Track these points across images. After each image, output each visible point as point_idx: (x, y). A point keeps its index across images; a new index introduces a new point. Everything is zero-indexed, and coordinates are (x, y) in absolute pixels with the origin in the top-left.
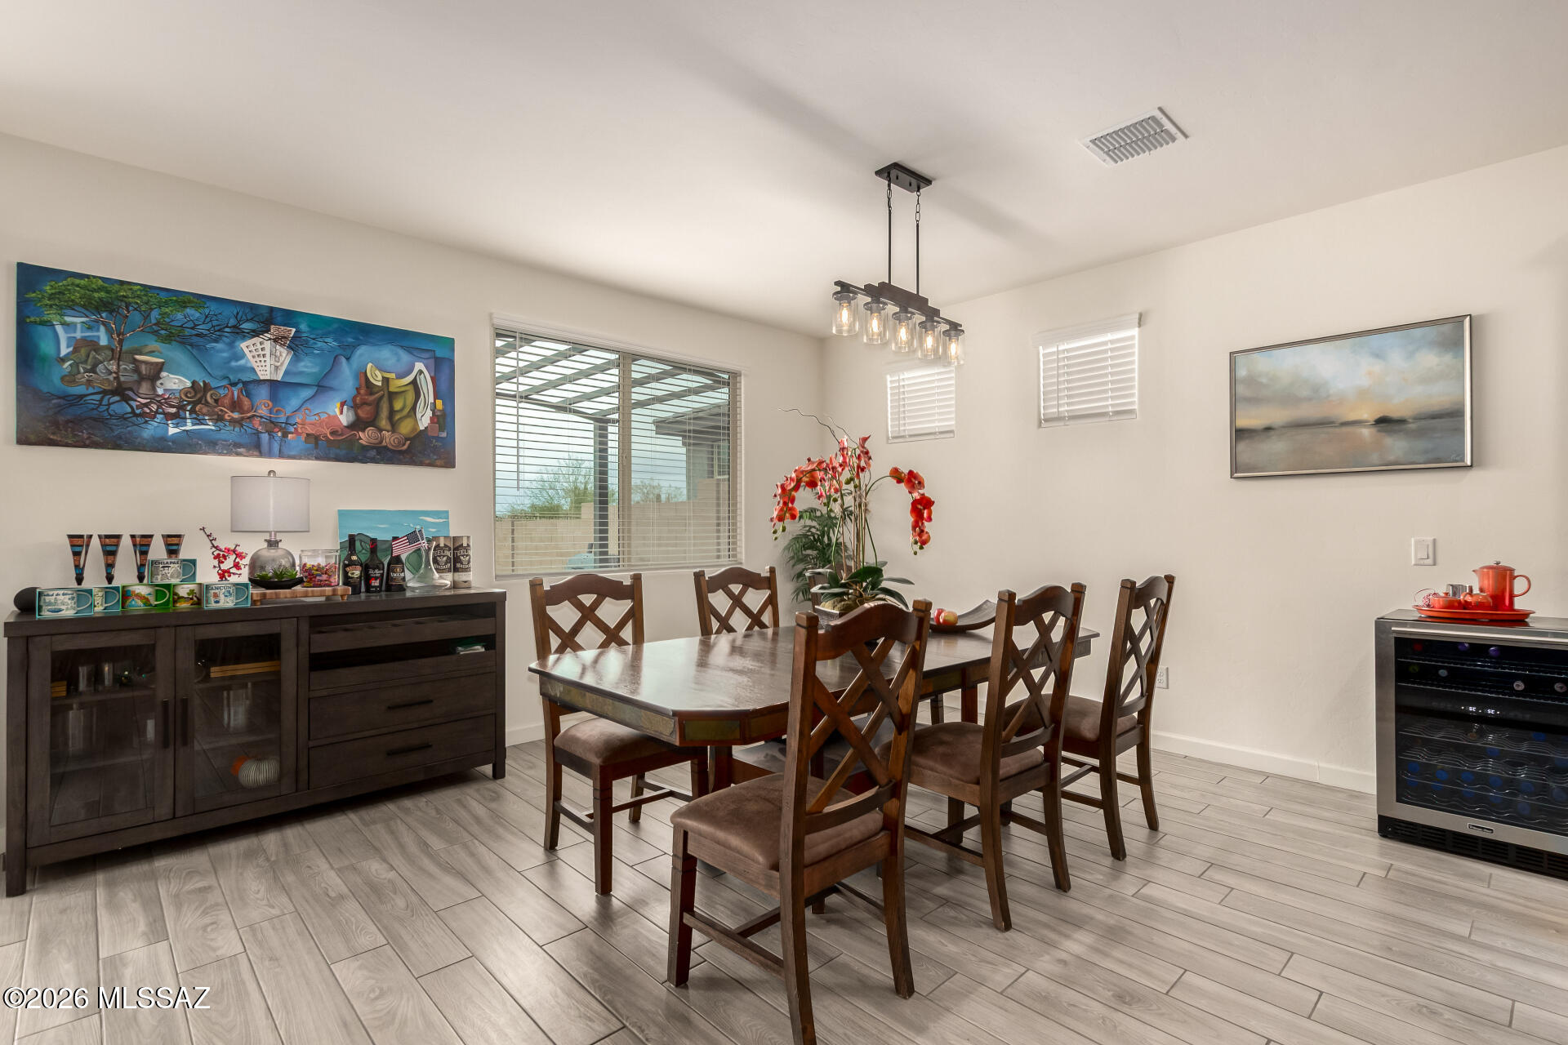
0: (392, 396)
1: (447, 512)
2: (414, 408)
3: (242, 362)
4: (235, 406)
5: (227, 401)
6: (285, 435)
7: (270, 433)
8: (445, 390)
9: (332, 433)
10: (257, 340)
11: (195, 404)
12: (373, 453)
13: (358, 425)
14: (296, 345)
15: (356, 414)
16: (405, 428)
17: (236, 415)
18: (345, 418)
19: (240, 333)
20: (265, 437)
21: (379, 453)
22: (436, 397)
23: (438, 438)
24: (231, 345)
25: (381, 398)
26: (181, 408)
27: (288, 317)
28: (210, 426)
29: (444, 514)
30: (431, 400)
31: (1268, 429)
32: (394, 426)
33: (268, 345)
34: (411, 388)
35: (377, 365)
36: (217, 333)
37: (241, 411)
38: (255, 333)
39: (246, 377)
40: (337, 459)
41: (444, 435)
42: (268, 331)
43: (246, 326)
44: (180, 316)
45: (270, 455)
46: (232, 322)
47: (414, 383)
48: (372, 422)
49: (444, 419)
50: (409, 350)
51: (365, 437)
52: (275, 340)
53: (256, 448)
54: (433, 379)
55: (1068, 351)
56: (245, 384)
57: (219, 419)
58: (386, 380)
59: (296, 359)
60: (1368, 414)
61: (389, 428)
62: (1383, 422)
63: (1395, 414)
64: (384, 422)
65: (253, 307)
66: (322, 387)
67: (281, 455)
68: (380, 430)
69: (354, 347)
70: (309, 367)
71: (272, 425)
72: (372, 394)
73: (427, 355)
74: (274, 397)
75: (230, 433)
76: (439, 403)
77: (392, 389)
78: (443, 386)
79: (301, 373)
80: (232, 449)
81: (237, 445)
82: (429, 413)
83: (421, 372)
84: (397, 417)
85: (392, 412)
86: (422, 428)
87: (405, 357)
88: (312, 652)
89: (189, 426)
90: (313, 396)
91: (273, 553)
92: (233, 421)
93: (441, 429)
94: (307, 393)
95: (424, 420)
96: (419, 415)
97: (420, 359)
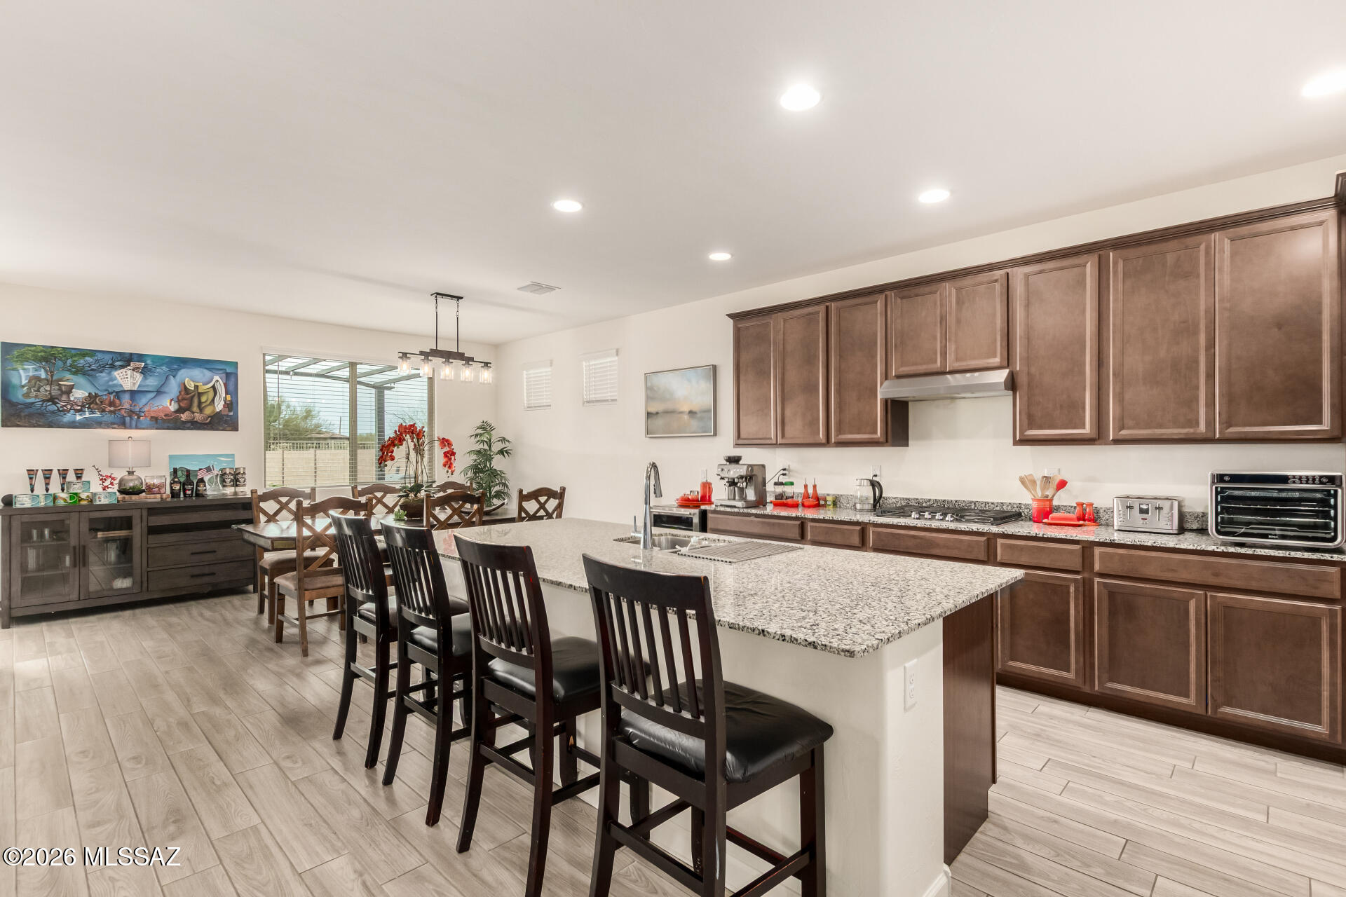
0: (200, 395)
1: (233, 455)
2: (213, 400)
3: (115, 382)
4: (111, 404)
5: (107, 402)
6: (139, 417)
7: (130, 417)
8: (232, 390)
9: (165, 416)
10: (123, 370)
11: (90, 404)
12: (189, 425)
13: (180, 410)
14: (145, 371)
15: (179, 405)
16: (208, 411)
17: (112, 409)
18: (173, 407)
19: (113, 367)
20: (128, 419)
21: (192, 425)
22: (227, 393)
23: (228, 416)
24: (109, 373)
25: (194, 396)
26: (83, 406)
27: (141, 357)
28: (98, 415)
29: (232, 456)
30: (224, 395)
31: (657, 413)
32: (201, 410)
33: (129, 372)
34: (212, 389)
35: (191, 378)
36: (102, 368)
37: (115, 406)
38: (122, 367)
39: (117, 390)
40: (168, 428)
41: (232, 414)
42: (129, 365)
43: (117, 364)
44: (82, 361)
45: (130, 428)
46: (110, 362)
47: (213, 387)
48: (189, 408)
49: (231, 406)
50: (210, 369)
51: (184, 417)
52: (133, 370)
53: (123, 425)
54: (225, 385)
55: (594, 365)
56: (117, 392)
57: (103, 411)
58: (196, 387)
59: (145, 378)
60: (686, 409)
61: (198, 411)
62: (691, 413)
63: (694, 410)
64: (195, 409)
65: (120, 354)
66: (159, 392)
67: (137, 428)
68: (193, 413)
69: (178, 370)
70: (152, 382)
71: (131, 413)
72: (188, 394)
73: (221, 372)
74: (132, 399)
75: (108, 418)
76: (229, 398)
77: (200, 391)
78: (231, 388)
79: (148, 386)
80: (110, 425)
81: (114, 424)
82: (223, 403)
83: (217, 381)
84: (203, 405)
85: (200, 403)
86: (218, 411)
87: (208, 373)
88: (150, 525)
89: (87, 415)
90: (154, 397)
91: (131, 477)
92: (111, 412)
93: (230, 411)
94: (151, 395)
95: (219, 406)
96: (216, 404)
97: (217, 374)
